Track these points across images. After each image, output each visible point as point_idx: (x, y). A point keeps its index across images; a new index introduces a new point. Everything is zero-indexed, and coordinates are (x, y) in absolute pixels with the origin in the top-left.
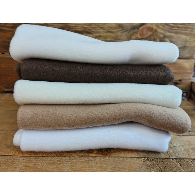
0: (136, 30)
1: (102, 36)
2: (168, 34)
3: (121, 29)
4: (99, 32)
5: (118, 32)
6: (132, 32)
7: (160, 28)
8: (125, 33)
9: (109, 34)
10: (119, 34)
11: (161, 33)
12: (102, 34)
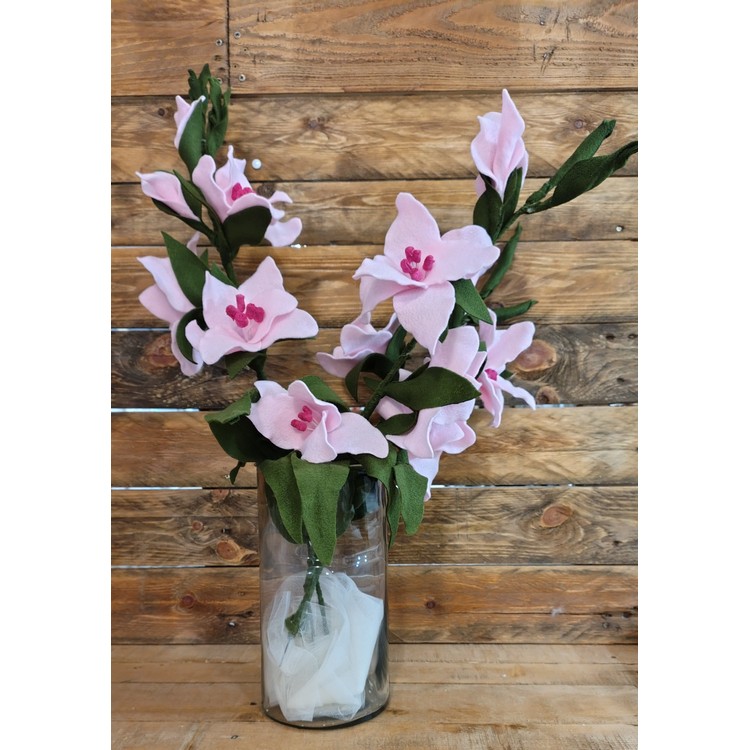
0: (537, 514)
1: (471, 526)
2: (600, 518)
3: (507, 512)
4: (464, 519)
5: (501, 518)
6: (528, 517)
7: (583, 508)
8: (515, 520)
9: (485, 522)
10: (503, 521)
11: (587, 518)
12: (469, 523)
